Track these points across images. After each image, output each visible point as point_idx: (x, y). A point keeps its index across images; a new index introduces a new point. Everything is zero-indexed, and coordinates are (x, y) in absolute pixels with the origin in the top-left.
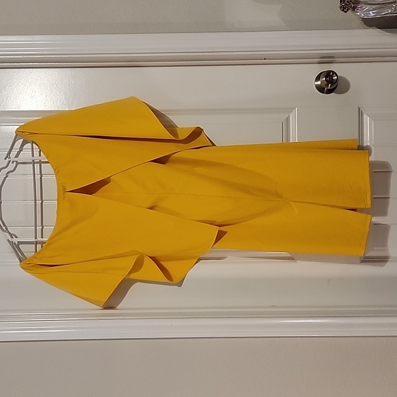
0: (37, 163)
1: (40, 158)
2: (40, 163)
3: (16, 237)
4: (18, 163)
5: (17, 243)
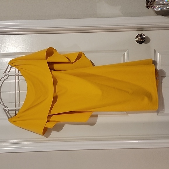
0: (17, 76)
1: (19, 74)
4: (9, 75)
5: (8, 111)
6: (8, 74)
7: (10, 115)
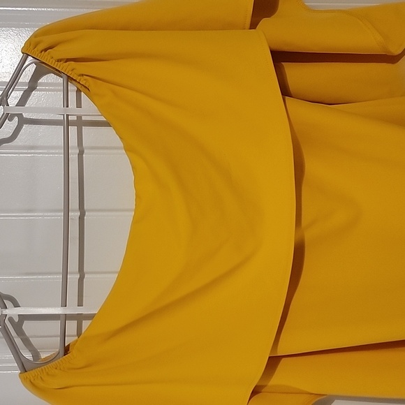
1: (79, 112)
2: (80, 123)
3: (16, 305)
4: (23, 121)
5: (16, 320)
6: (19, 110)
7: (27, 342)
